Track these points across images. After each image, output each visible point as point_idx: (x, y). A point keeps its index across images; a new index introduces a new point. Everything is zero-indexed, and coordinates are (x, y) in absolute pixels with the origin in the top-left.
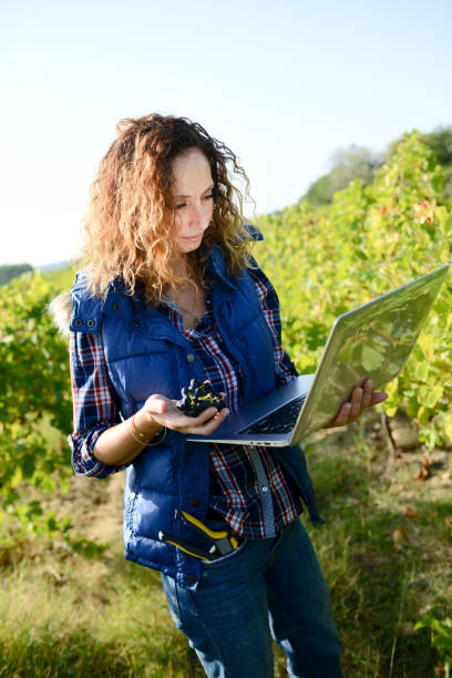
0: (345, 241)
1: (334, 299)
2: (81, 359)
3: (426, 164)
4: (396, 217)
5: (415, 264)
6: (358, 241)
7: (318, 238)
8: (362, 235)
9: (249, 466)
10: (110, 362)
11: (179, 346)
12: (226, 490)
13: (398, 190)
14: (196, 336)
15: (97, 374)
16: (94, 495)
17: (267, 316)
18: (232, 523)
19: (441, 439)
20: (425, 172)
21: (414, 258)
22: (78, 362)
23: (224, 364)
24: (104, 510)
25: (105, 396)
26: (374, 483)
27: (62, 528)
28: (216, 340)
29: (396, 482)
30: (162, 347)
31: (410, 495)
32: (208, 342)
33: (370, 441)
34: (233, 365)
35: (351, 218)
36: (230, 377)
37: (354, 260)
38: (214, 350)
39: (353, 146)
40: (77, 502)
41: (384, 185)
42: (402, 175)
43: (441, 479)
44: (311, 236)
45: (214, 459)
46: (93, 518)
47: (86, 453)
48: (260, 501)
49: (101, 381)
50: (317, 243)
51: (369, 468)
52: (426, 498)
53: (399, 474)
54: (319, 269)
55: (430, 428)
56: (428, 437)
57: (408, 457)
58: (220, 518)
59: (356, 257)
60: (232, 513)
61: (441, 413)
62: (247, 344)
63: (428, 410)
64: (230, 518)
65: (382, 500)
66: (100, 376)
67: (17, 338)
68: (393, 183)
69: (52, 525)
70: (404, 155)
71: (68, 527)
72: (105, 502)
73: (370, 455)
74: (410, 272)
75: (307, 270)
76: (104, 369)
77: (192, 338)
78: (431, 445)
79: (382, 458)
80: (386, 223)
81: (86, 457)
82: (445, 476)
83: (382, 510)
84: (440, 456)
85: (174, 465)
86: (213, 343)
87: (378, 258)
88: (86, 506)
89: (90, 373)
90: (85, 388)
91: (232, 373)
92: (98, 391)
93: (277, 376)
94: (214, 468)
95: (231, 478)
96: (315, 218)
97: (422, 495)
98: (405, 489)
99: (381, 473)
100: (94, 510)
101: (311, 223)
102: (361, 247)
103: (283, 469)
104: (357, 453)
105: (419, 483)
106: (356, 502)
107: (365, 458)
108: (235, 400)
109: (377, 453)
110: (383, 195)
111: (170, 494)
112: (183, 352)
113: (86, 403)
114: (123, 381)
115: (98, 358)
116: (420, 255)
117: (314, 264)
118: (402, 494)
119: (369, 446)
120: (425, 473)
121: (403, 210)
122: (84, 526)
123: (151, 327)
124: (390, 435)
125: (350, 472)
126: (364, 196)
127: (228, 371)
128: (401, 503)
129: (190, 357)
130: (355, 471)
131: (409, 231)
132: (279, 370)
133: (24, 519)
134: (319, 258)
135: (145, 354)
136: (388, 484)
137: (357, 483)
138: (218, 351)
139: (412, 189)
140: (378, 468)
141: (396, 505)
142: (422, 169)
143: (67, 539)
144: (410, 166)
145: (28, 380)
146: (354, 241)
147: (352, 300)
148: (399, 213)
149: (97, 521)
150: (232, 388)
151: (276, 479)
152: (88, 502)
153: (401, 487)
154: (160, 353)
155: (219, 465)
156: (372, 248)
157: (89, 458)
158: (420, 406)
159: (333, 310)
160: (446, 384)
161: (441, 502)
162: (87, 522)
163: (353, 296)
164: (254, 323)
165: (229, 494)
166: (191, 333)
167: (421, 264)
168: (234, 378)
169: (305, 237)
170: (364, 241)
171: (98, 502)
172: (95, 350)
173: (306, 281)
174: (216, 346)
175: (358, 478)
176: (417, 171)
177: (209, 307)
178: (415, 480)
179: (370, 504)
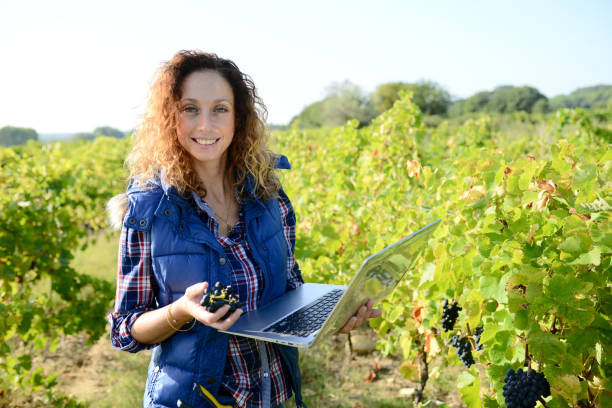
0: (338, 171)
1: (323, 219)
2: (130, 251)
3: (414, 120)
4: (384, 160)
5: (395, 203)
6: (348, 173)
7: (314, 163)
8: (353, 168)
9: (257, 354)
10: (155, 256)
11: (213, 250)
12: (236, 372)
13: (389, 138)
14: (229, 243)
15: (142, 265)
16: (77, 357)
17: (285, 231)
18: (238, 399)
19: (394, 349)
20: (412, 126)
21: (396, 198)
22: (127, 253)
23: (249, 269)
24: (85, 372)
25: (146, 284)
26: (330, 378)
27: (47, 384)
28: (244, 247)
29: (349, 380)
30: (200, 249)
31: (359, 392)
32: (238, 249)
33: (330, 343)
34: (256, 270)
35: (346, 153)
36: (253, 279)
37: (343, 188)
38: (242, 256)
39: (347, 82)
40: (60, 361)
41: (379, 132)
42: (394, 127)
43: (386, 382)
44: (308, 161)
45: (231, 346)
46: (74, 378)
47: (125, 331)
48: (260, 384)
49: (144, 271)
50: (313, 167)
51: (328, 366)
52: (373, 397)
53: (353, 373)
54: (311, 190)
55: (386, 339)
56: (384, 346)
57: (361, 360)
58: (229, 394)
59: (345, 186)
60: (240, 392)
61: (397, 328)
62: (269, 253)
63: (388, 324)
64: (237, 396)
65: (334, 394)
66: (144, 267)
67: (33, 205)
68: (386, 131)
69: (38, 380)
70: (398, 110)
71: (53, 384)
72: (86, 365)
73: (329, 354)
74: (390, 209)
75: (300, 189)
76: (149, 261)
77: (225, 244)
78: (385, 353)
79: (338, 358)
80: (375, 163)
81: (124, 334)
82: (390, 380)
83: (333, 402)
84: (388, 363)
85: (198, 347)
86: (242, 250)
87: (364, 191)
88: (68, 366)
89: (136, 263)
90: (130, 276)
91: (255, 276)
92: (141, 279)
93: (288, 281)
94: (230, 353)
95: (243, 363)
96: (314, 146)
97: (370, 394)
98: (356, 387)
99: (337, 372)
100: (75, 371)
101: (310, 149)
102: (351, 179)
103: (282, 359)
104: (318, 350)
105: (367, 383)
106: (313, 393)
107: (325, 357)
108: (255, 299)
109: (335, 353)
110: (376, 140)
111: (191, 372)
112: (217, 255)
113: (129, 288)
114: (164, 274)
115: (145, 252)
116: (401, 196)
117: (308, 184)
118: (353, 391)
119: (330, 346)
120: (374, 375)
121: (390, 154)
122: (63, 384)
123: (193, 231)
124: (350, 340)
125: (310, 366)
126: (359, 136)
127: (251, 275)
128: (351, 398)
129: (222, 260)
130: (316, 366)
131: (394, 175)
132: (290, 276)
133: (12, 371)
134: (313, 180)
135: (186, 254)
136: (342, 381)
137: (316, 377)
138: (245, 257)
139: (400, 139)
140: (335, 367)
141: (347, 400)
142: (410, 124)
143: (50, 395)
144: (401, 121)
145: (38, 244)
146: (345, 172)
147: (338, 223)
148: (386, 157)
149: (77, 381)
150: (254, 288)
151: (276, 367)
152: (70, 362)
153: (352, 385)
154: (198, 254)
155: (235, 351)
156: (361, 182)
157: (127, 336)
158: (382, 320)
159: (321, 229)
160: (407, 305)
161: (385, 402)
162: (68, 381)
163: (340, 219)
164: (276, 237)
165: (238, 376)
166: (226, 240)
167: (400, 204)
168: (256, 281)
169: (303, 160)
170: (354, 174)
171: (80, 364)
172: (143, 245)
173: (299, 198)
174: (244, 253)
175: (317, 372)
176: (406, 125)
177: (242, 219)
178: (365, 380)
179: (324, 396)
